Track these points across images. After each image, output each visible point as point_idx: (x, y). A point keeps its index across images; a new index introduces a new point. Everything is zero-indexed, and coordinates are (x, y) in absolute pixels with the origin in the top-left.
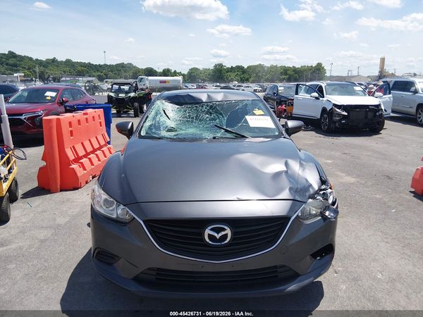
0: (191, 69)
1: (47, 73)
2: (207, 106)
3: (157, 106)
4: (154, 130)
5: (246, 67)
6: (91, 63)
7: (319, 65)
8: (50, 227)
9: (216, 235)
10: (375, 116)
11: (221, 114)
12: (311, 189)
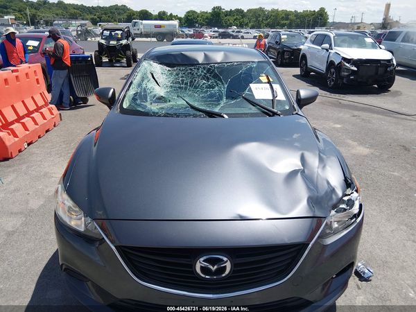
0: (188, 12)
1: (39, 16)
2: (204, 68)
3: (143, 68)
4: (138, 102)
5: (245, 11)
6: (85, 5)
7: (322, 10)
8: (21, 213)
9: (211, 267)
10: (386, 71)
11: (220, 80)
12: (334, 197)
